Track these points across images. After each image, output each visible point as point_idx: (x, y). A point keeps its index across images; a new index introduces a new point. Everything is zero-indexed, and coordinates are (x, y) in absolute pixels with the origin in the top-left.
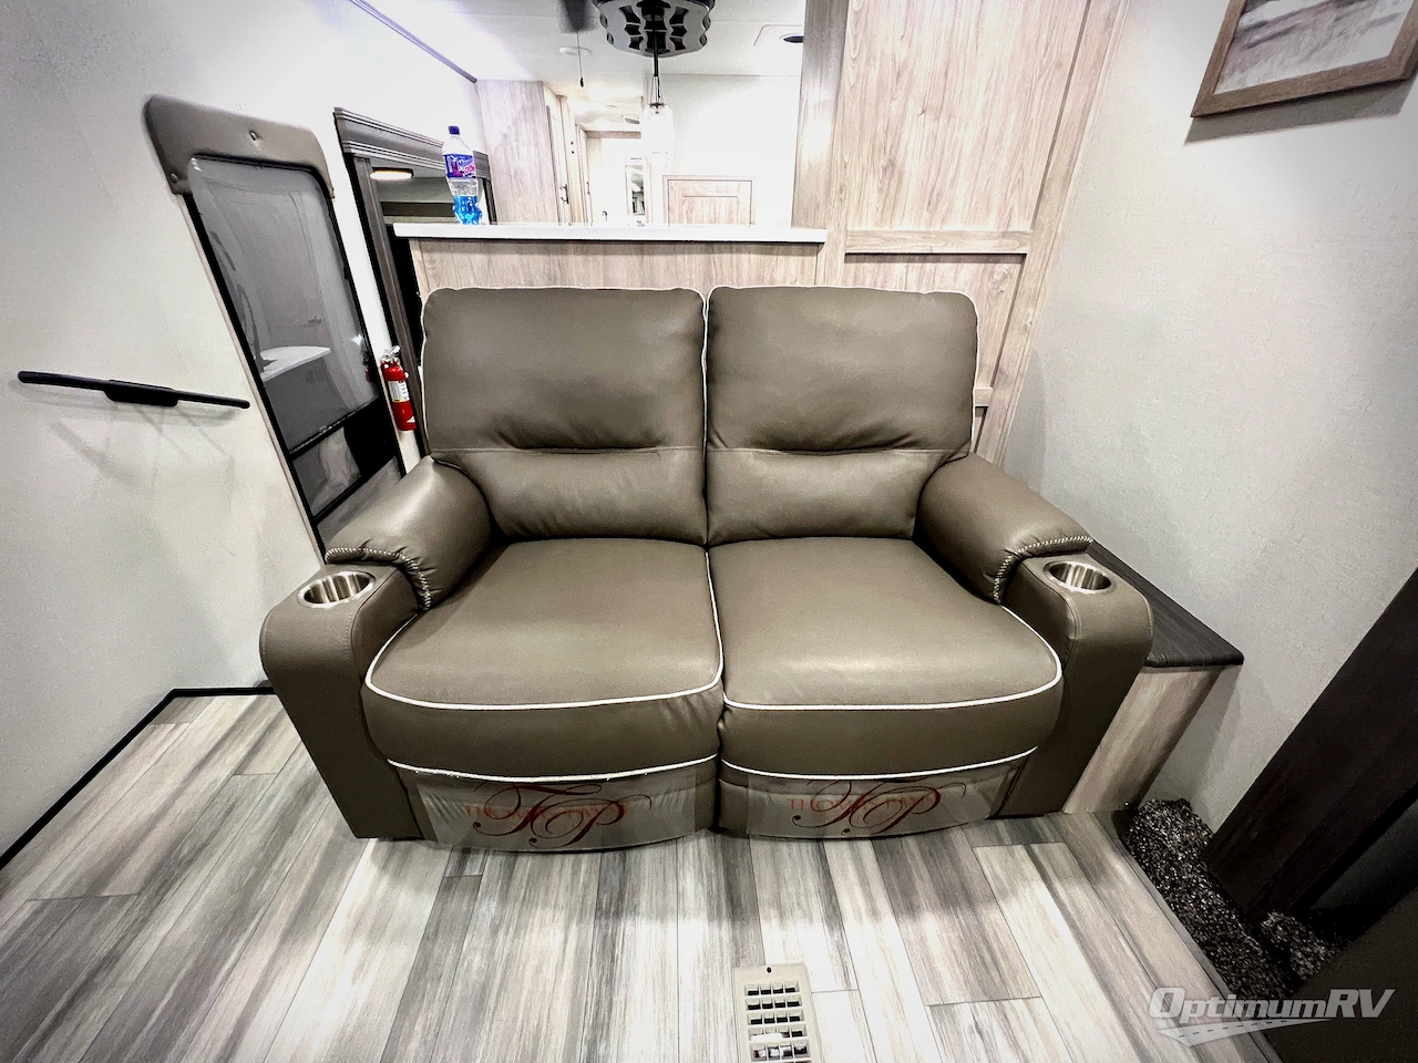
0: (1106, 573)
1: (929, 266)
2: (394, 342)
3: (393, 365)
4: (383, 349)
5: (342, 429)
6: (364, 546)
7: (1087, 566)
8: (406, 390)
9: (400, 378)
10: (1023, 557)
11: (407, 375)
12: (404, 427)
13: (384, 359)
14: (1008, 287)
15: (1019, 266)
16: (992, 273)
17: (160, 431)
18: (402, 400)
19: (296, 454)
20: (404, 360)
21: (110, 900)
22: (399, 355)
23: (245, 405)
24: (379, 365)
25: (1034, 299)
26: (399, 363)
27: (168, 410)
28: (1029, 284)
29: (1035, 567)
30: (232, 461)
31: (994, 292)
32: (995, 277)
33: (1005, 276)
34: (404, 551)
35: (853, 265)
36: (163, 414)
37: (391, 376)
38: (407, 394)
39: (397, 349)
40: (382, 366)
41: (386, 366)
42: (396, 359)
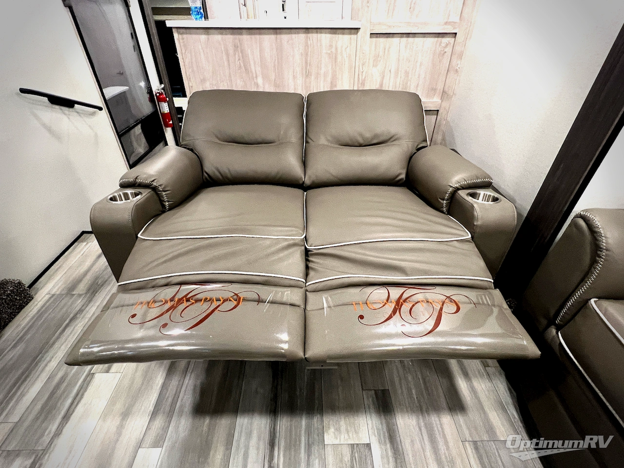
0: (497, 195)
1: (411, 40)
2: (161, 83)
3: (161, 94)
4: (156, 86)
5: (140, 124)
6: (136, 178)
7: (489, 193)
8: (168, 107)
9: (165, 101)
10: (458, 189)
11: (168, 99)
12: (167, 126)
13: (157, 91)
14: (449, 50)
15: (453, 39)
16: (441, 42)
17: (69, 118)
18: (166, 112)
19: (122, 134)
20: (166, 92)
21: (76, 296)
22: (163, 89)
23: (100, 109)
24: (154, 94)
25: (460, 56)
26: (164, 93)
27: (71, 110)
28: (458, 48)
29: (463, 194)
30: (96, 135)
31: (442, 52)
32: (442, 45)
33: (447, 45)
34: (155, 181)
35: (374, 39)
36: (69, 111)
37: (161, 100)
38: (168, 109)
39: (163, 86)
40: (156, 94)
41: (158, 94)
42: (162, 91)
